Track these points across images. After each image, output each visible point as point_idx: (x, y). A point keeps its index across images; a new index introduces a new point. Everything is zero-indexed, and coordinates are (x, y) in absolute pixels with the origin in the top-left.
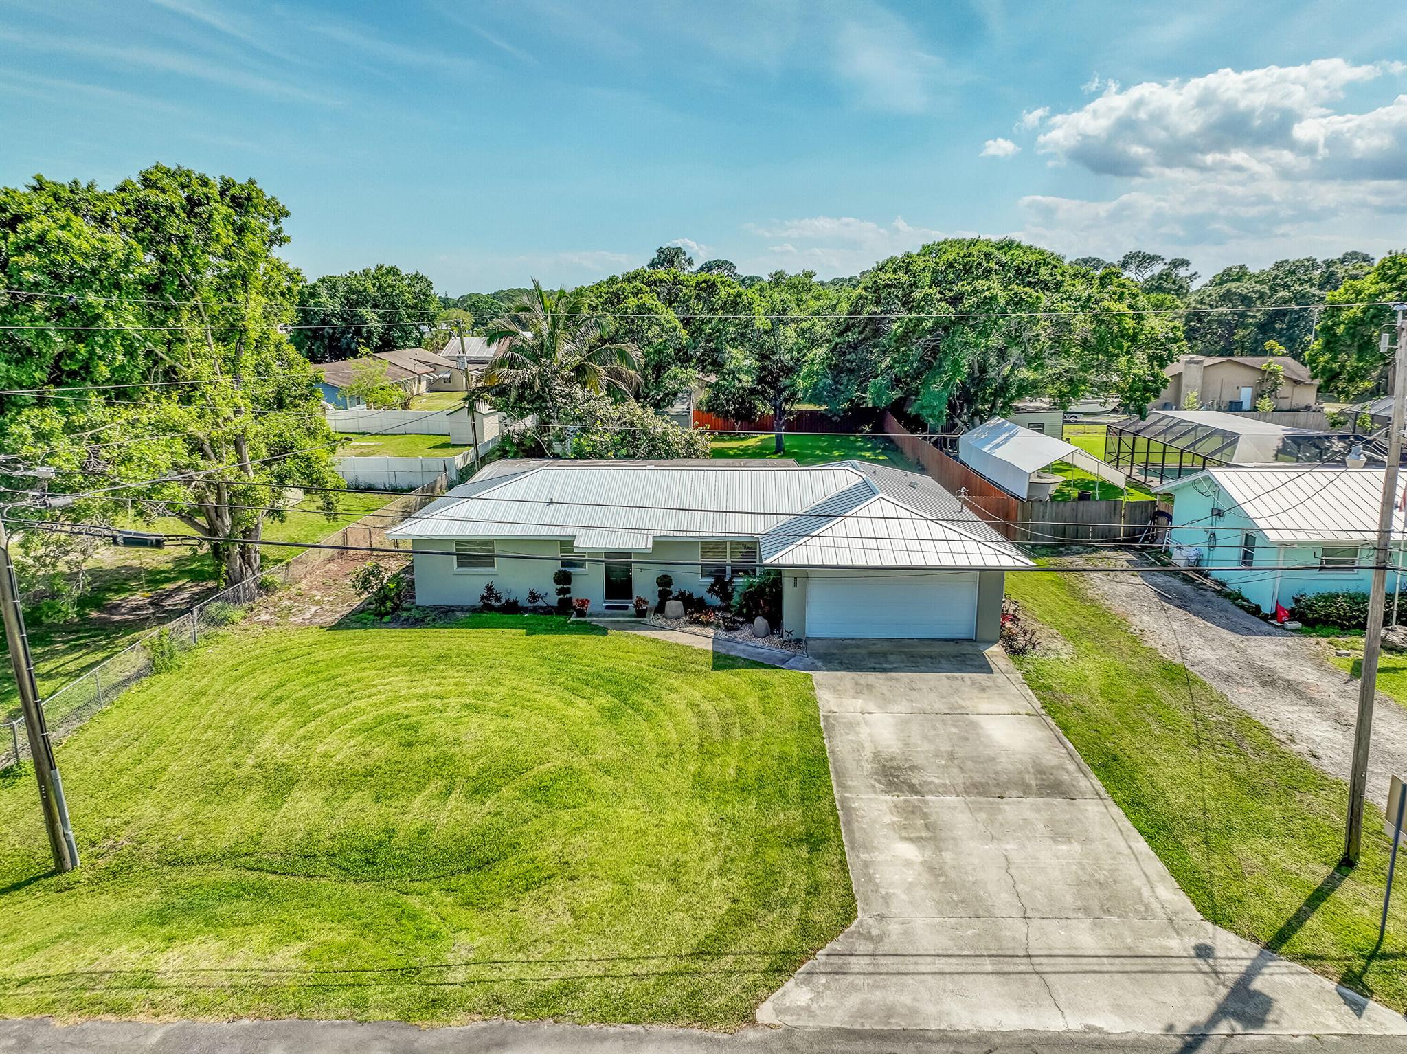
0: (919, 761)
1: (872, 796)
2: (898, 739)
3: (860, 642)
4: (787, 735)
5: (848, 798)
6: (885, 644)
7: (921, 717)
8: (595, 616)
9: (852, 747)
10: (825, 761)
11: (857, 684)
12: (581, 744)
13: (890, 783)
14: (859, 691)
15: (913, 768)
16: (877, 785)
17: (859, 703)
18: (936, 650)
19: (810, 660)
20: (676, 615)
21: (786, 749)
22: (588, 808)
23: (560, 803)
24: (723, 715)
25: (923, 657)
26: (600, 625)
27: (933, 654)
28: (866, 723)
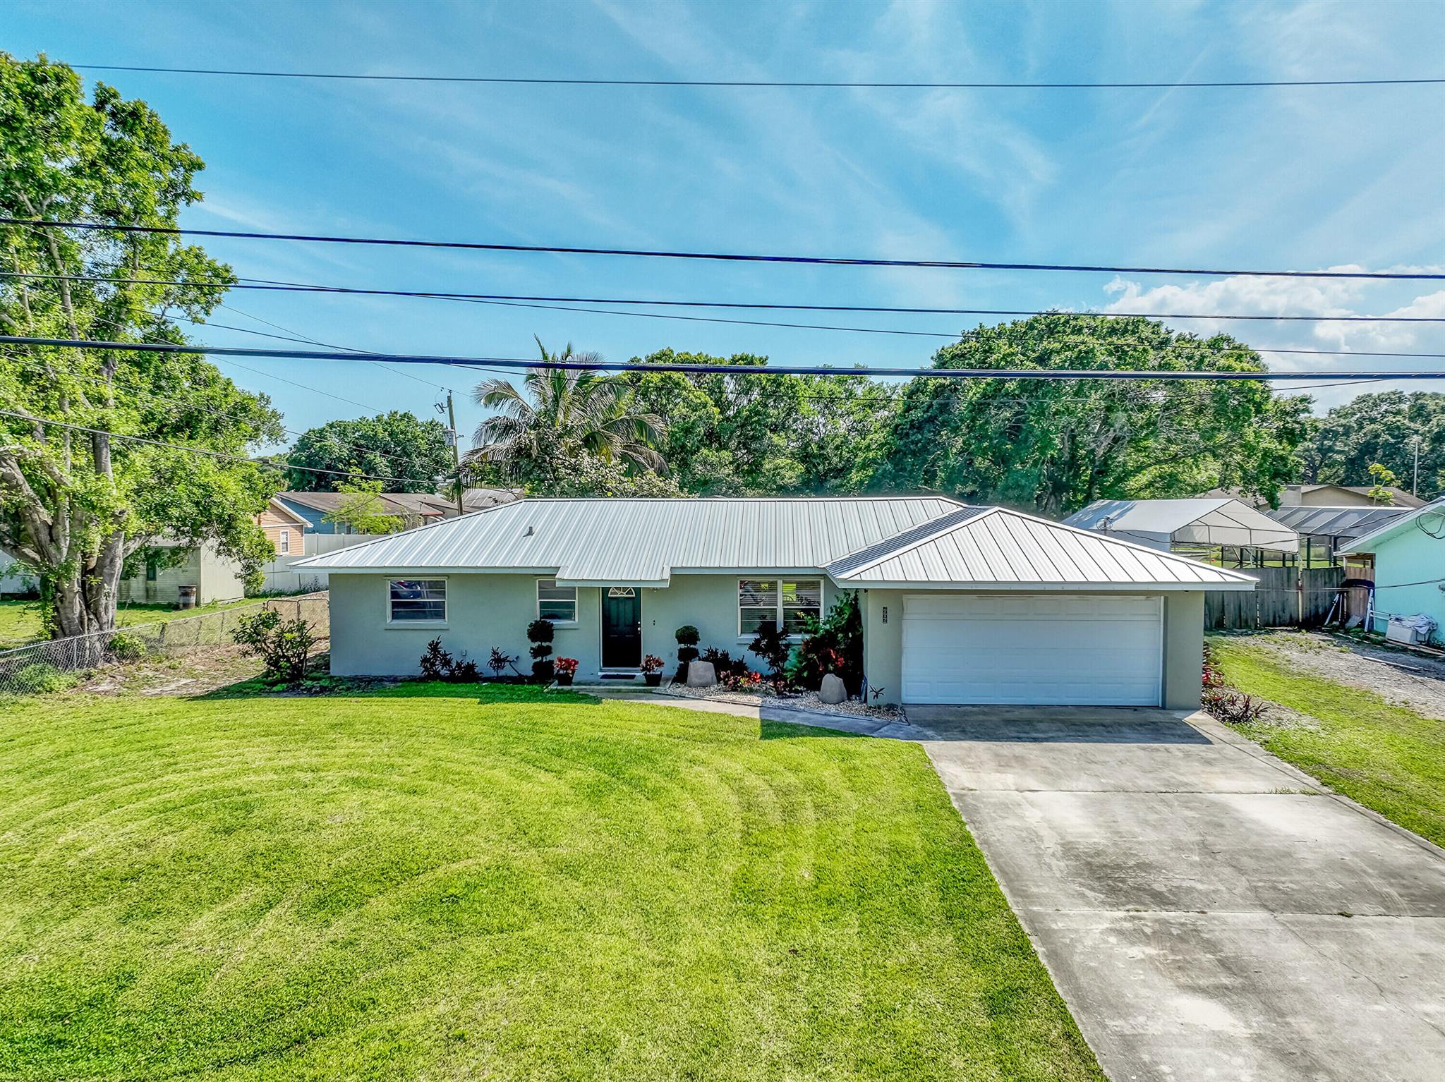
0: (1153, 856)
1: (1086, 910)
2: (1099, 826)
3: (986, 709)
4: (899, 818)
5: (1039, 914)
6: (1025, 711)
7: (1121, 796)
8: (585, 684)
9: (1019, 837)
10: (977, 856)
11: (997, 755)
12: (533, 833)
13: (1112, 891)
14: (1003, 764)
15: (1144, 867)
16: (1090, 894)
17: (1010, 778)
18: (1108, 718)
19: (913, 728)
20: (703, 681)
21: (902, 838)
22: (526, 934)
23: (475, 924)
24: (784, 792)
25: (1092, 725)
26: (592, 694)
27: (1105, 722)
28: (1032, 804)
